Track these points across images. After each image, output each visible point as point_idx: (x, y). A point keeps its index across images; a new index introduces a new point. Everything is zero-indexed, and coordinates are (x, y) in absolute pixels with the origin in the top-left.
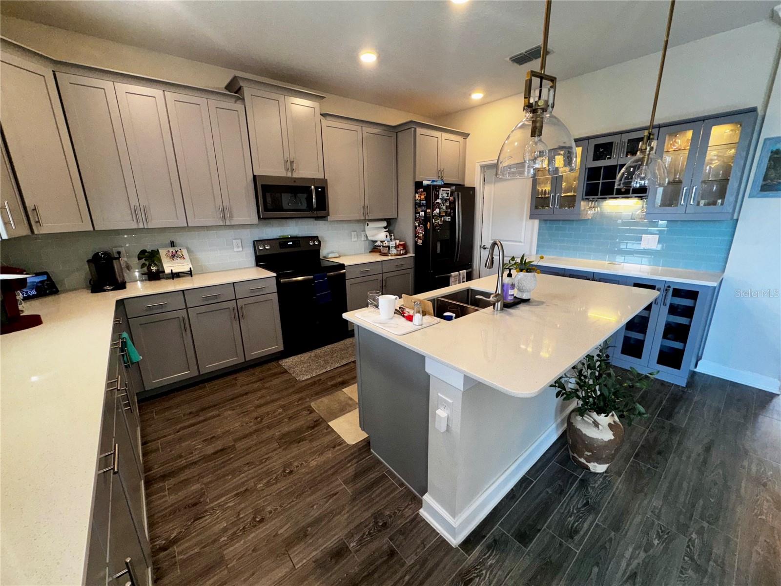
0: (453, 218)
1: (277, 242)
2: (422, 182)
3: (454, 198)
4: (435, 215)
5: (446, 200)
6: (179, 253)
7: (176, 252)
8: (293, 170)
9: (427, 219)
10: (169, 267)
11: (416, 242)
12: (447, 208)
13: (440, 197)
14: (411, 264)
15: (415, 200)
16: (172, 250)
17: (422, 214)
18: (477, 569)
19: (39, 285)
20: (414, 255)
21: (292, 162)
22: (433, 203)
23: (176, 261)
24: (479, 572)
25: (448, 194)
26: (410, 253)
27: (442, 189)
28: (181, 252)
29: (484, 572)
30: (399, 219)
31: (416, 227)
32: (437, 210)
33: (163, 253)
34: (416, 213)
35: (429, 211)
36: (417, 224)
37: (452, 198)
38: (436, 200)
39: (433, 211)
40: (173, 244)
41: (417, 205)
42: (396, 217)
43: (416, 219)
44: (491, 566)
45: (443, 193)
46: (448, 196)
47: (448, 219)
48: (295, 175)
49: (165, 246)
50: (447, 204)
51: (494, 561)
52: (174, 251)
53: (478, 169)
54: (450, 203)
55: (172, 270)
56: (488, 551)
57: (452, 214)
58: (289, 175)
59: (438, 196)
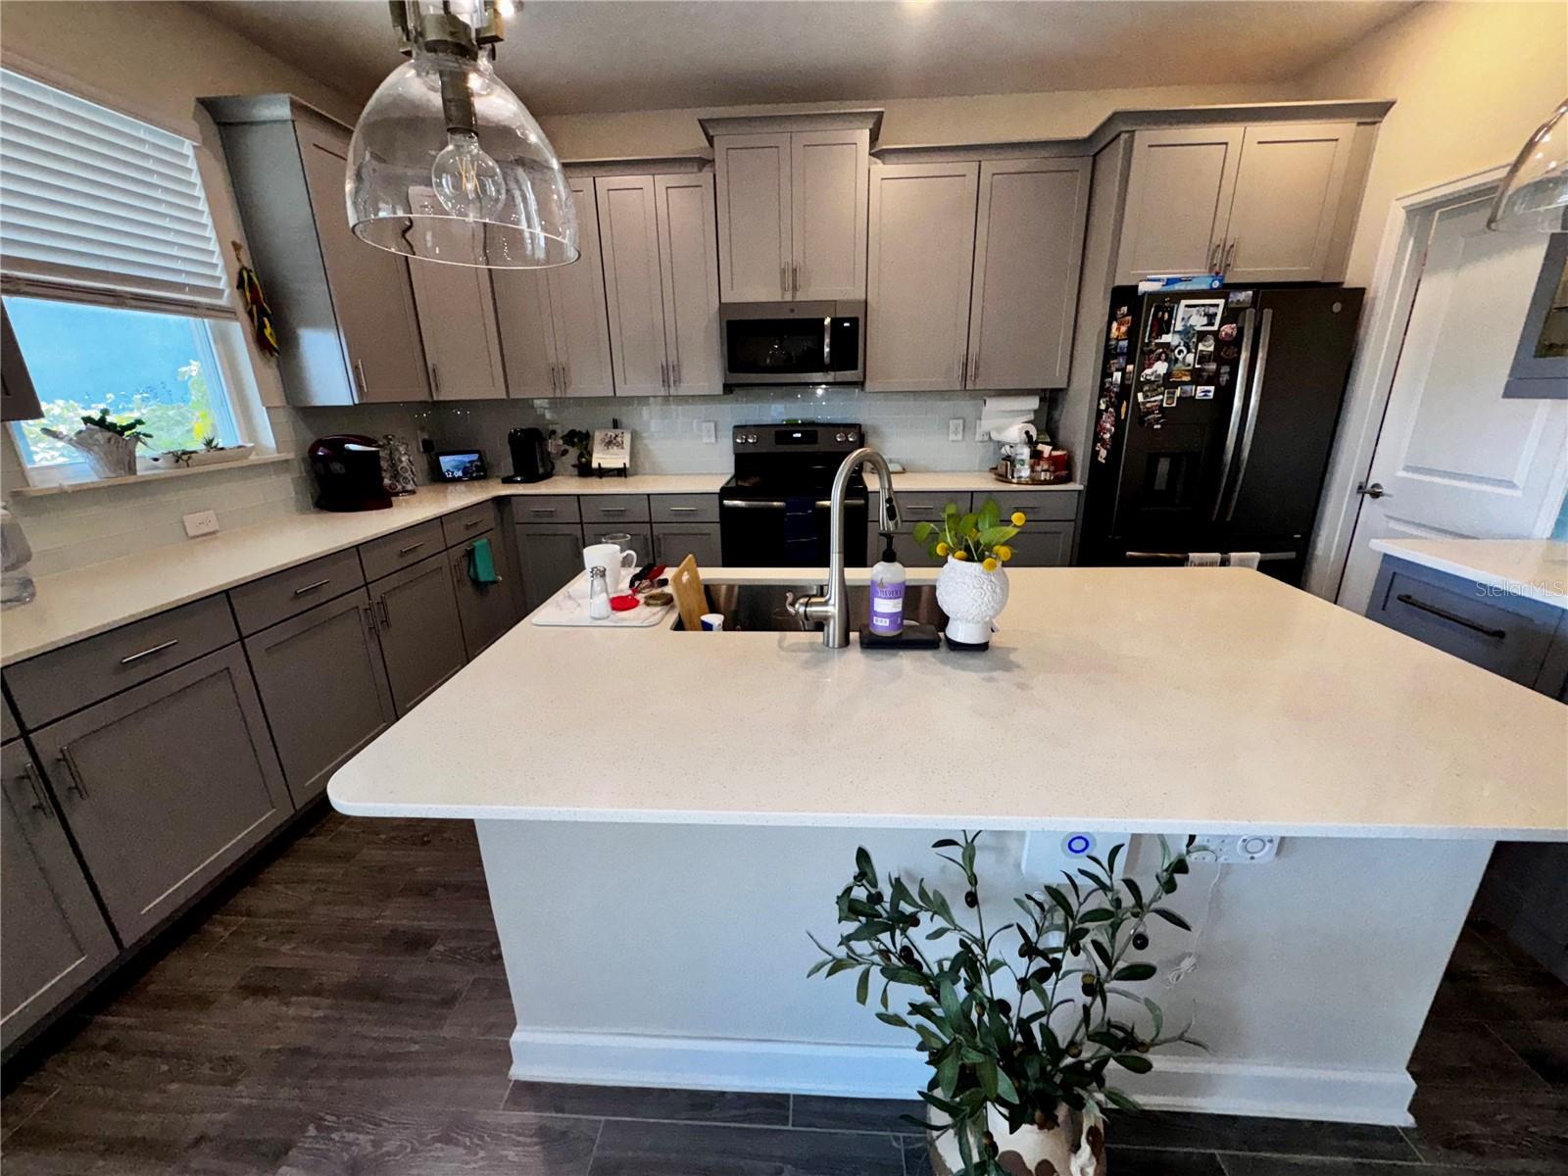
0: (1225, 394)
1: (773, 430)
2: (1137, 287)
3: (1240, 331)
4: (1148, 382)
5: (1202, 336)
6: (619, 439)
7: (617, 436)
8: (795, 288)
9: (1125, 391)
10: (601, 458)
11: (1095, 454)
12: (1203, 358)
13: (1179, 326)
14: (1070, 509)
15: (1108, 339)
16: (612, 433)
17: (1117, 376)
18: (481, 1138)
19: (468, 465)
20: (1081, 487)
21: (794, 271)
22: (1148, 344)
23: (611, 451)
24: (478, 1145)
25: (1211, 317)
26: (1075, 481)
27: (1184, 302)
28: (622, 437)
29: (482, 1154)
30: (1071, 392)
31: (1099, 413)
32: (1161, 367)
33: (598, 436)
34: (1106, 373)
35: (1130, 368)
36: (1103, 406)
37: (1229, 329)
38: (1159, 335)
39: (1141, 369)
40: (616, 424)
41: (1109, 353)
42: (1064, 386)
43: (1103, 391)
44: (502, 1158)
45: (1189, 316)
46: (1210, 324)
47: (1204, 392)
48: (800, 297)
49: (603, 427)
50: (1208, 346)
51: (516, 1159)
52: (614, 435)
53: (1397, 217)
54: (1220, 343)
55: (599, 464)
56: (531, 1136)
57: (1224, 379)
58: (788, 297)
59: (1169, 323)
